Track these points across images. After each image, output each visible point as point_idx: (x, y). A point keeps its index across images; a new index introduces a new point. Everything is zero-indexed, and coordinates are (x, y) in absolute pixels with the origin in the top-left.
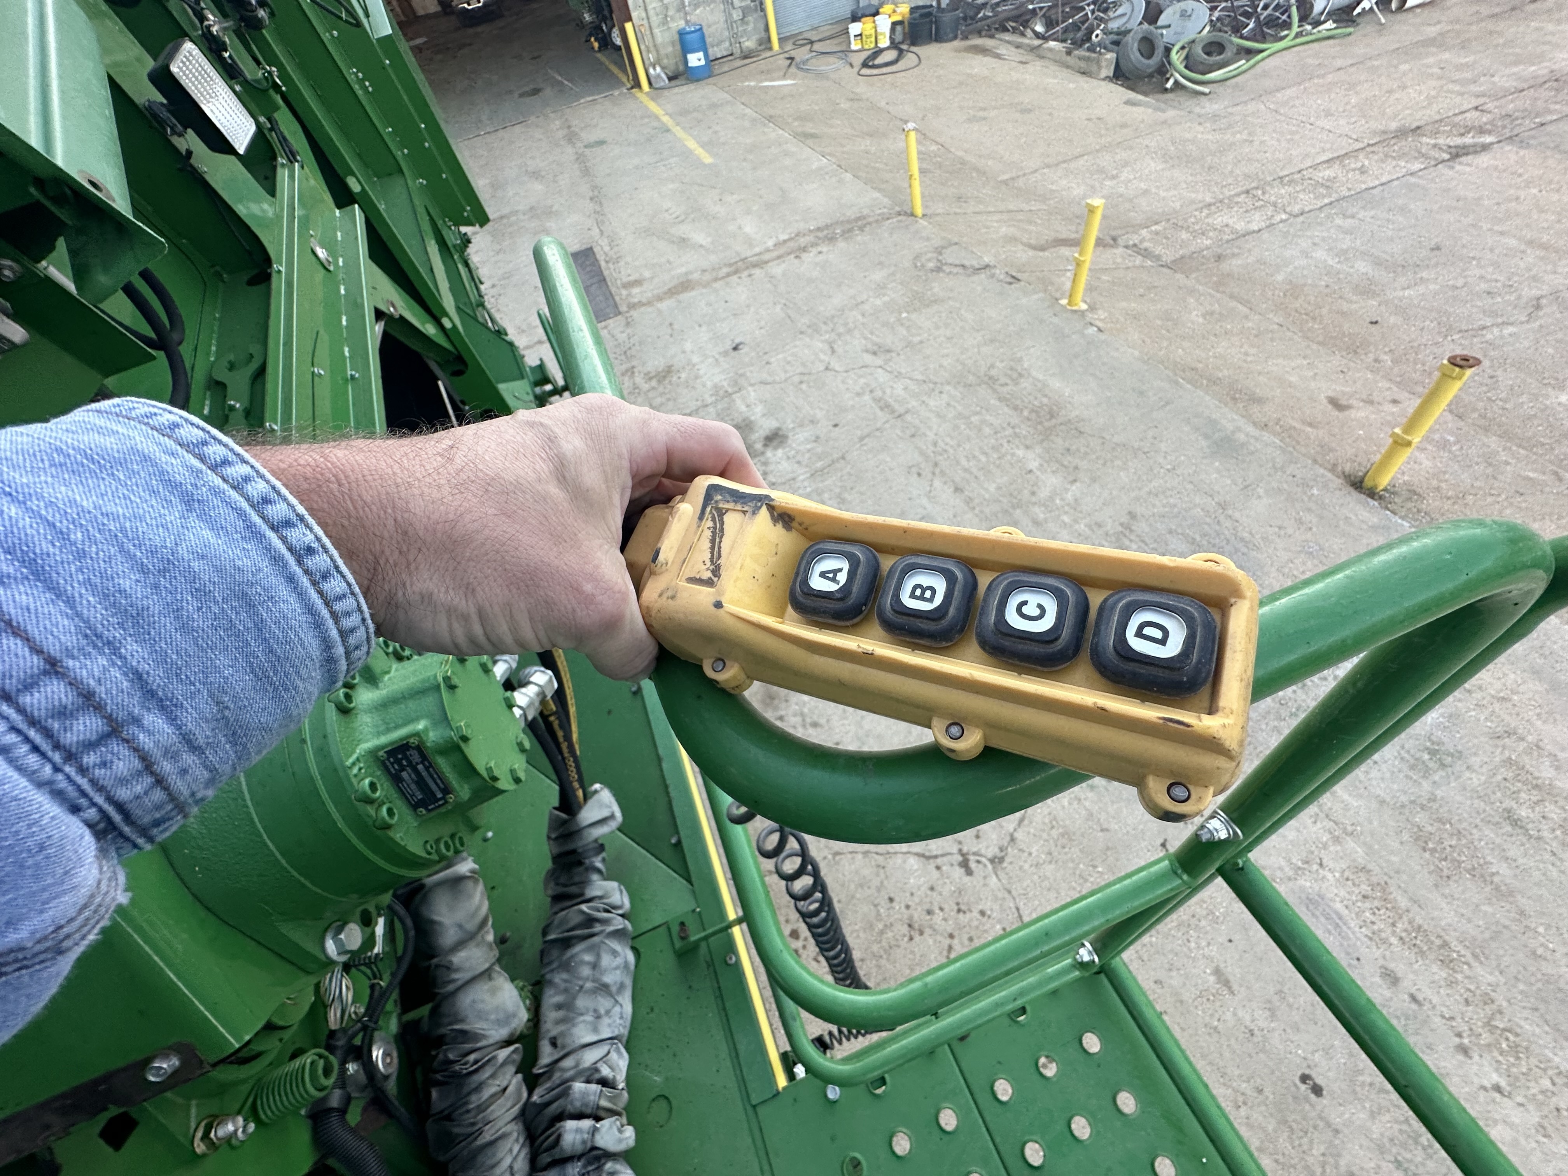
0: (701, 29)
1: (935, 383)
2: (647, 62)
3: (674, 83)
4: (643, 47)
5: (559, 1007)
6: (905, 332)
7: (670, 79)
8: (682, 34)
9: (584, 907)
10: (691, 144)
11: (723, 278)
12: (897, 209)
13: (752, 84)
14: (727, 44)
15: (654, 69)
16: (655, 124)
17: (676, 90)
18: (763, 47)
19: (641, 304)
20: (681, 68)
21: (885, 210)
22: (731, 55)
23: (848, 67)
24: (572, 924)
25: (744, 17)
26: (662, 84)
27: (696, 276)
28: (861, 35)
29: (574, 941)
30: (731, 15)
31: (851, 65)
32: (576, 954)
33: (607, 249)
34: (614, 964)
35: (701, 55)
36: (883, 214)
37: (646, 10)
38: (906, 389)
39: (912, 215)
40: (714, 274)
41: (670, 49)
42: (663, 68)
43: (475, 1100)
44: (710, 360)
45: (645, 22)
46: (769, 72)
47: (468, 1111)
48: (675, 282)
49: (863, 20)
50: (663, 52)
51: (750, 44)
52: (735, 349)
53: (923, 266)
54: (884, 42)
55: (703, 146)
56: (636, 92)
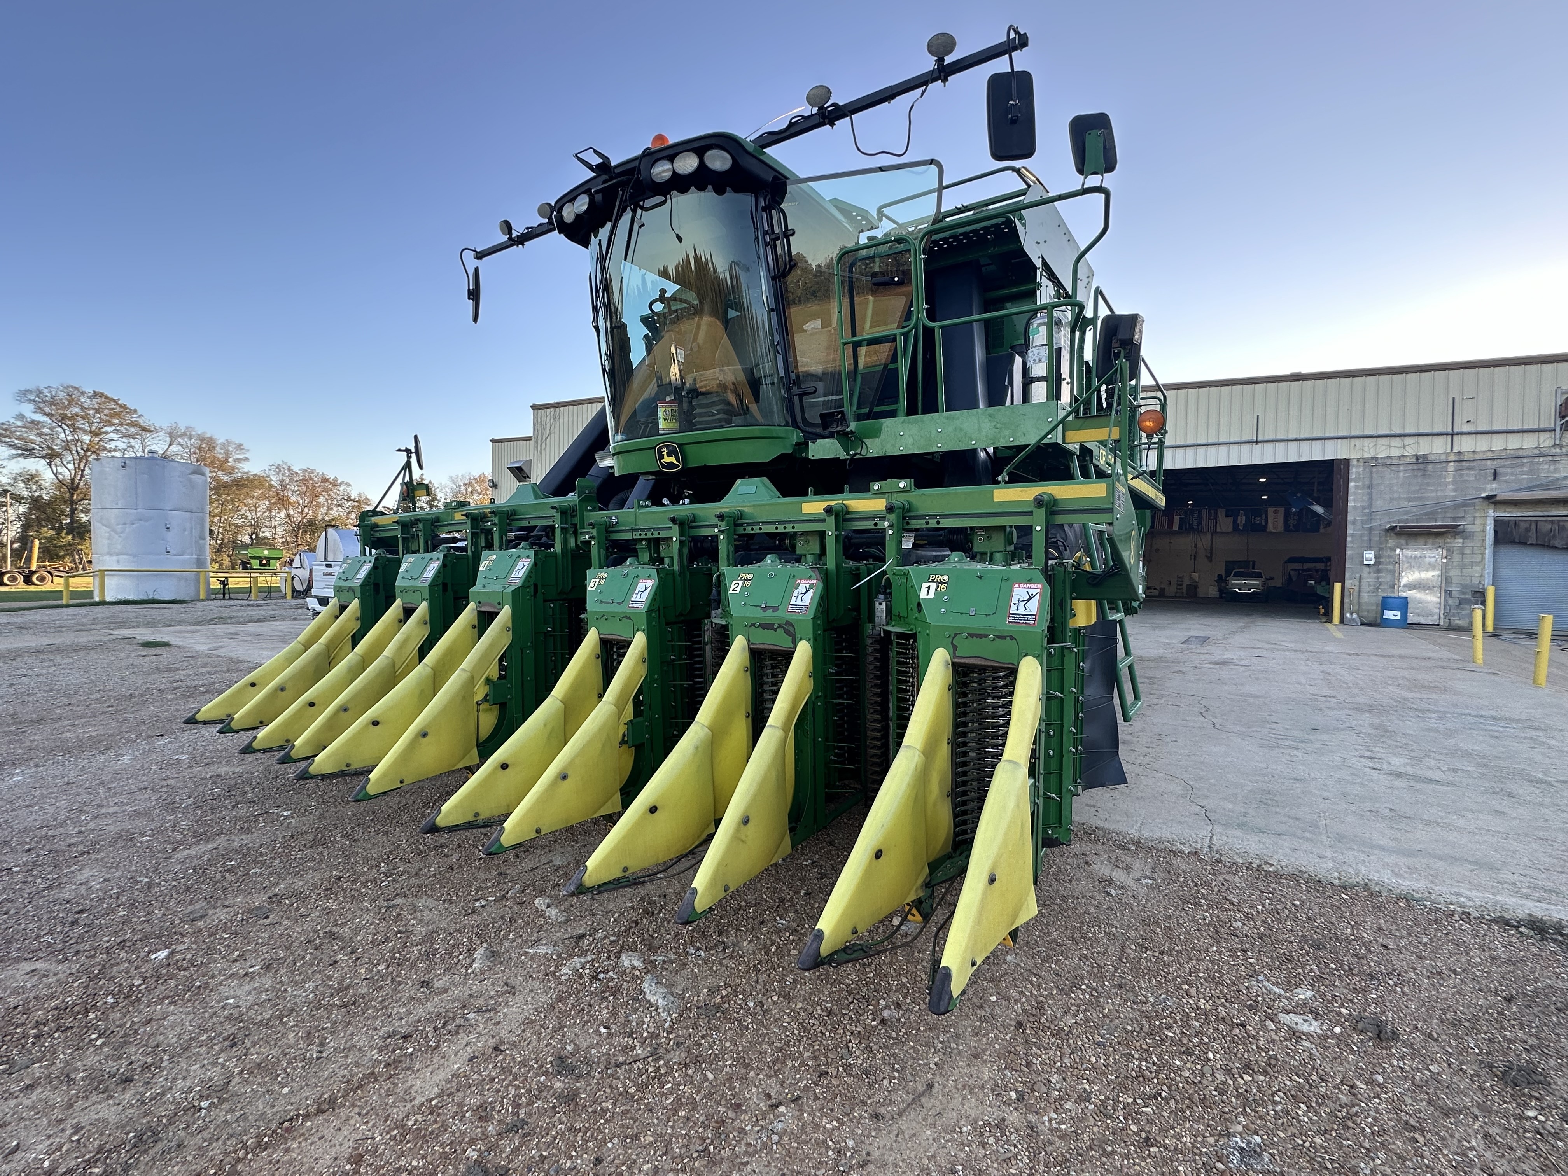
0: (1407, 601)
2: (1345, 608)
3: (1365, 625)
4: (1345, 600)
7: (1363, 623)
8: (1387, 599)
13: (1436, 634)
15: (1350, 613)
17: (1362, 627)
20: (1375, 617)
22: (1438, 625)
26: (1353, 623)
30: (1447, 601)
33: (1220, 638)
35: (1399, 613)
41: (1371, 605)
42: (1360, 616)
45: (1357, 588)
50: (1363, 606)
55: (1345, 635)
56: (1328, 625)
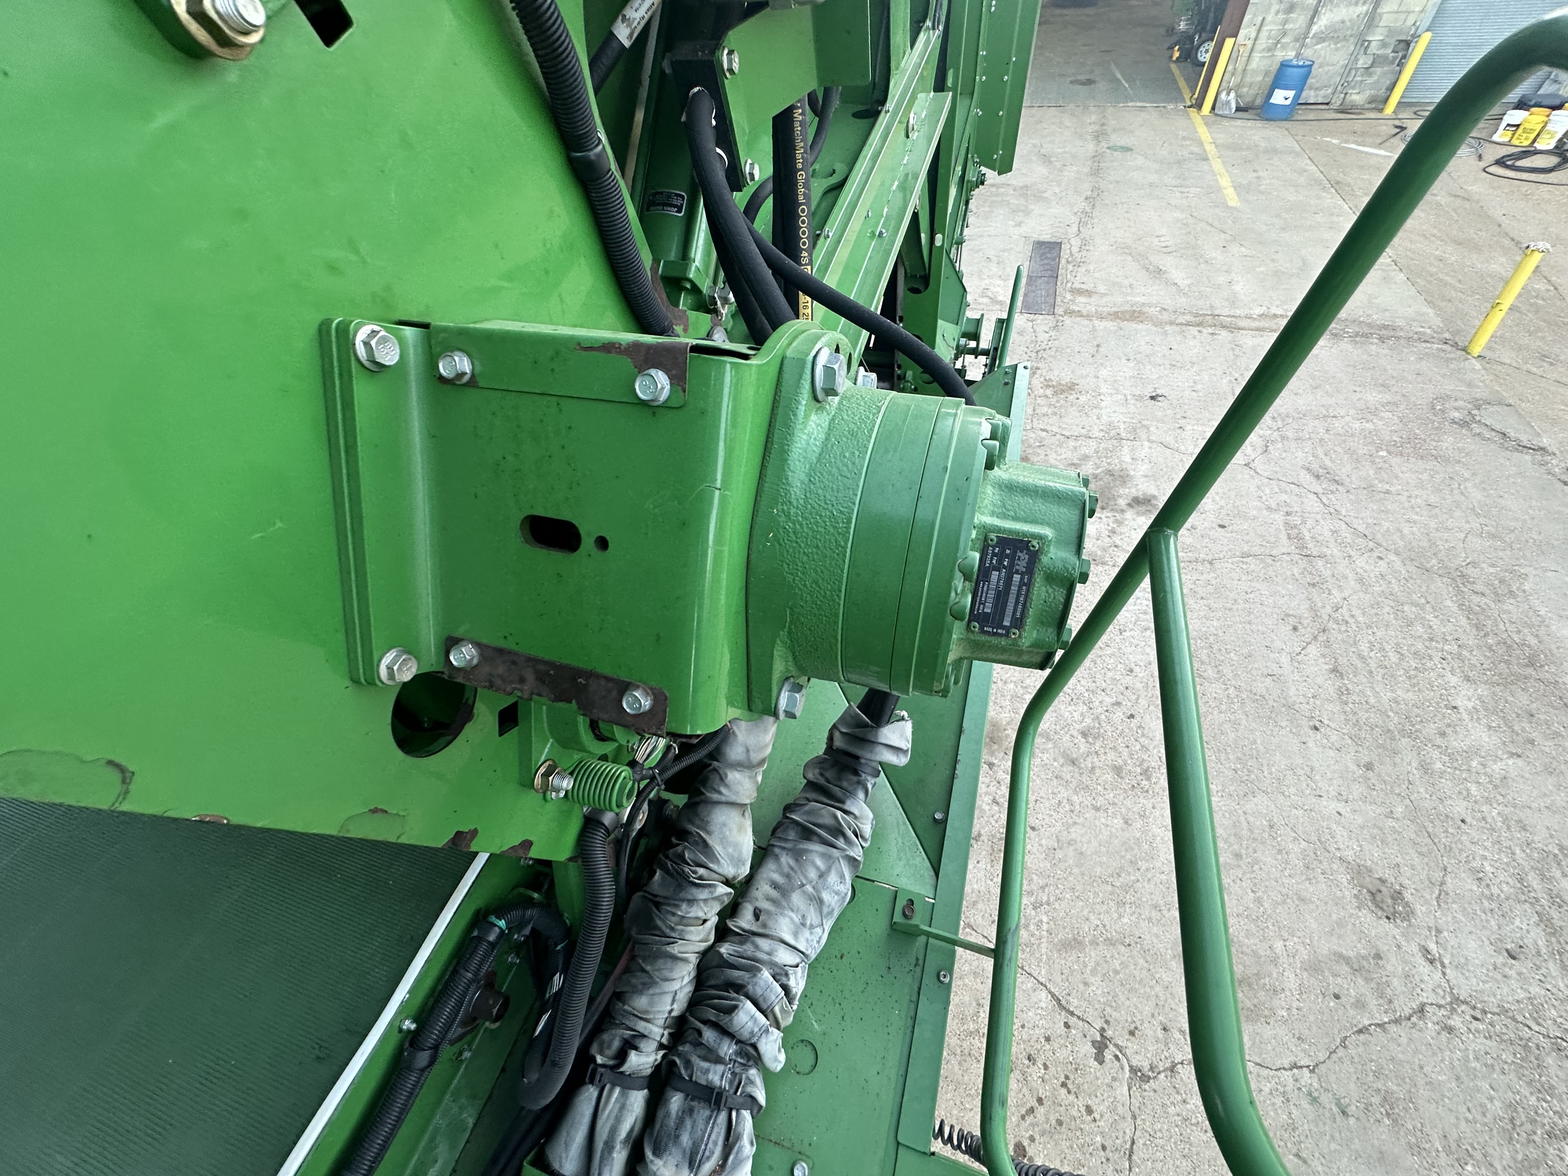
0: (1311, 66)
1: (1379, 545)
2: (1224, 84)
3: (1240, 114)
4: (1230, 68)
5: (775, 886)
6: (1371, 472)
7: (1238, 109)
8: (1284, 65)
9: (839, 814)
10: (1225, 182)
11: (1181, 324)
12: (1447, 335)
13: (1334, 141)
14: (1330, 91)
15: (1228, 94)
16: (1196, 150)
17: (1239, 123)
18: (1370, 106)
19: (1079, 314)
20: (1258, 102)
21: (1428, 331)
22: (1327, 104)
23: (1474, 157)
24: (820, 821)
25: (1372, 66)
26: (1227, 112)
27: (1152, 311)
28: (1518, 126)
29: (815, 838)
30: (1356, 60)
31: (1480, 157)
32: (812, 851)
33: (1075, 250)
34: (836, 888)
35: (1291, 94)
36: (1424, 334)
37: (1259, 31)
38: (1334, 532)
39: (1465, 349)
40: (1173, 318)
41: (1260, 78)
42: (1238, 96)
43: (683, 910)
44: (1120, 397)
45: (1250, 43)
46: (1363, 133)
47: (674, 914)
48: (1127, 307)
49: (1533, 110)
50: (1248, 79)
51: (1357, 98)
52: (1152, 398)
53: (1443, 411)
54: (1547, 143)
55: (1237, 187)
56: (1193, 112)
